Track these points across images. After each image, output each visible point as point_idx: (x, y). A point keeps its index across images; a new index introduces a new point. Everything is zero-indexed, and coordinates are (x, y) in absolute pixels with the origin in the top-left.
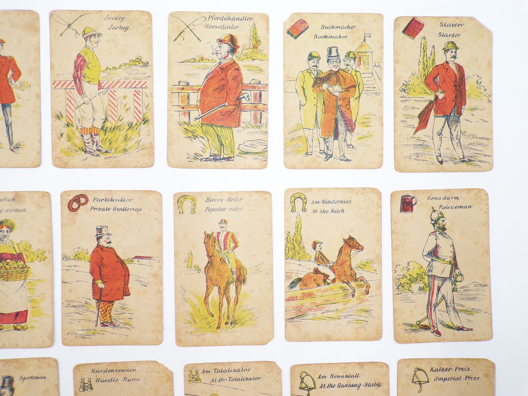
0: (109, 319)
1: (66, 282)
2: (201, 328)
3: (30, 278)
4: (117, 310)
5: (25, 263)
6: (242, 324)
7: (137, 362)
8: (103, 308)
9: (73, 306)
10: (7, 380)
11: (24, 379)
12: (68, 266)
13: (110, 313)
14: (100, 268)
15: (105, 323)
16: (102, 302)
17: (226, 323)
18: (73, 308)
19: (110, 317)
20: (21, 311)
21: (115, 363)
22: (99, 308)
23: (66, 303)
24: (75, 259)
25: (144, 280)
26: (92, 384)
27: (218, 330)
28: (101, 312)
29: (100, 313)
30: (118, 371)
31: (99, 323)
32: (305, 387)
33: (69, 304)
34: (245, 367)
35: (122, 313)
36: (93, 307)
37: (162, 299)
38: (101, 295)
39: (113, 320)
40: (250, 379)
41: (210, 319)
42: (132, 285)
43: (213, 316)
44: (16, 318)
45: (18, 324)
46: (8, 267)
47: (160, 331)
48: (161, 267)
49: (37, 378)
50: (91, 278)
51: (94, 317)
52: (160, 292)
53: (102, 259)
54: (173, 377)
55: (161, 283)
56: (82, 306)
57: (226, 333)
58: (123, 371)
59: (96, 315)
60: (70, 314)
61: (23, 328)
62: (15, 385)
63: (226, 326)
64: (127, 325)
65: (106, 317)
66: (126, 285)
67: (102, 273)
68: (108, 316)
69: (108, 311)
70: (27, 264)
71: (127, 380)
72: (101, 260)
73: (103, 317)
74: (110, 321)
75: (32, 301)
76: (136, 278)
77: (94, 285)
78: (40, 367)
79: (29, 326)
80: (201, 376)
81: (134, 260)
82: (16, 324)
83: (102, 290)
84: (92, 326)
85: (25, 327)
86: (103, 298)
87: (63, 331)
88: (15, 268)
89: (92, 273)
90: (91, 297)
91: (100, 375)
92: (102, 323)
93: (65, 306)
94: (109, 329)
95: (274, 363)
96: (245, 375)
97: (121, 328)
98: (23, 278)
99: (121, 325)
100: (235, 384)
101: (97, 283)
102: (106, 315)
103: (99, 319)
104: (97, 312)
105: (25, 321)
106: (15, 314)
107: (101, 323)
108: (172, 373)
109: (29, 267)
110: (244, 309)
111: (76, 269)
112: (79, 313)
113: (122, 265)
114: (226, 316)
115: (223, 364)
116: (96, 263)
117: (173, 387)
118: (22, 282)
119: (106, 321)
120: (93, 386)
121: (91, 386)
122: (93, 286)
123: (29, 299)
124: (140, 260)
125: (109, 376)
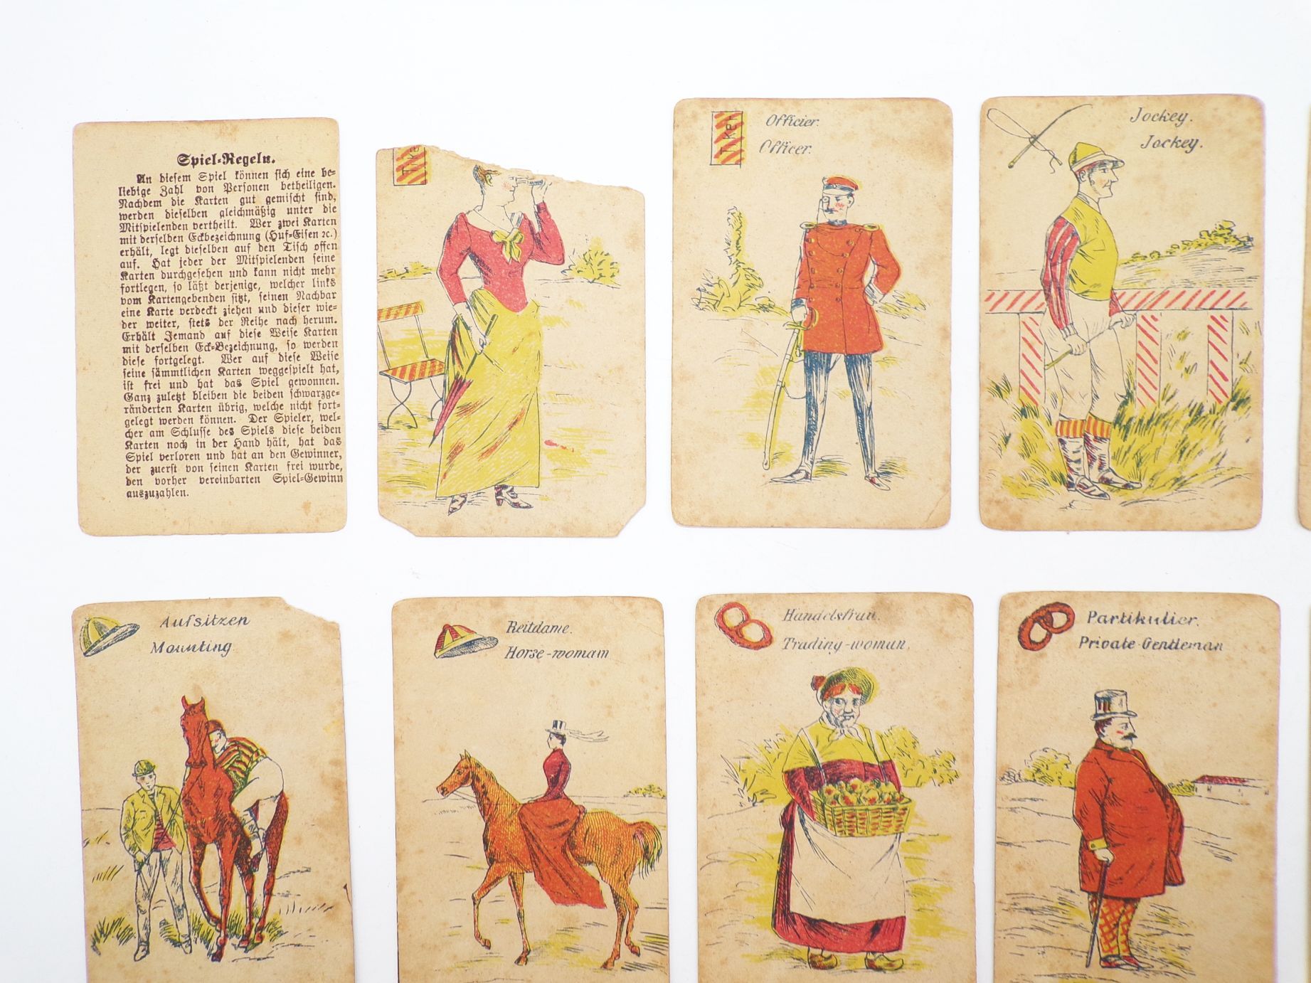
0: (1123, 947)
1: (1008, 844)
3: (911, 829)
4: (1146, 924)
5: (899, 788)
8: (1108, 918)
9: (1027, 909)
12: (1013, 799)
13: (1126, 932)
14: (1102, 806)
15: (1113, 959)
16: (1104, 901)
18: (1027, 915)
19: (1127, 941)
20: (888, 920)
22: (1096, 917)
23: (1008, 900)
24: (1035, 781)
25: (1224, 844)
28: (1101, 927)
29: (1098, 932)
33: (1015, 904)
35: (1159, 932)
36: (1082, 914)
37: (1272, 896)
38: (1103, 881)
39: (1133, 951)
42: (1191, 856)
44: (873, 936)
45: (877, 954)
46: (853, 798)
48: (1271, 809)
50: (1075, 833)
51: (1083, 940)
52: (1268, 878)
53: (1110, 781)
55: (1273, 851)
56: (1051, 908)
59: (1087, 936)
60: (1017, 932)
61: (891, 965)
64: (1174, 966)
65: (1115, 941)
66: (1172, 855)
67: (1109, 819)
68: (1122, 938)
69: (1122, 925)
70: (903, 790)
72: (1106, 783)
73: (1107, 942)
74: (1127, 954)
75: (917, 892)
76: (1202, 837)
77: (1086, 853)
79: (908, 962)
81: (1197, 785)
82: (873, 953)
83: (1106, 866)
84: (1077, 964)
85: (898, 964)
86: (1108, 891)
87: (996, 976)
88: (872, 801)
89: (1080, 818)
90: (1076, 886)
92: (1104, 960)
93: (1006, 907)
97: (1156, 973)
98: (892, 829)
99: (1157, 966)
101: (1093, 846)
102: (1115, 937)
103: (1095, 948)
104: (1090, 927)
105: (899, 948)
106: (871, 926)
107: (1101, 959)
109: (910, 800)
111: (1037, 806)
112: (1041, 929)
113: (1163, 799)
116: (1093, 792)
118: (890, 839)
119: (1115, 952)
122: (1081, 854)
123: (907, 887)
124: (1215, 787)
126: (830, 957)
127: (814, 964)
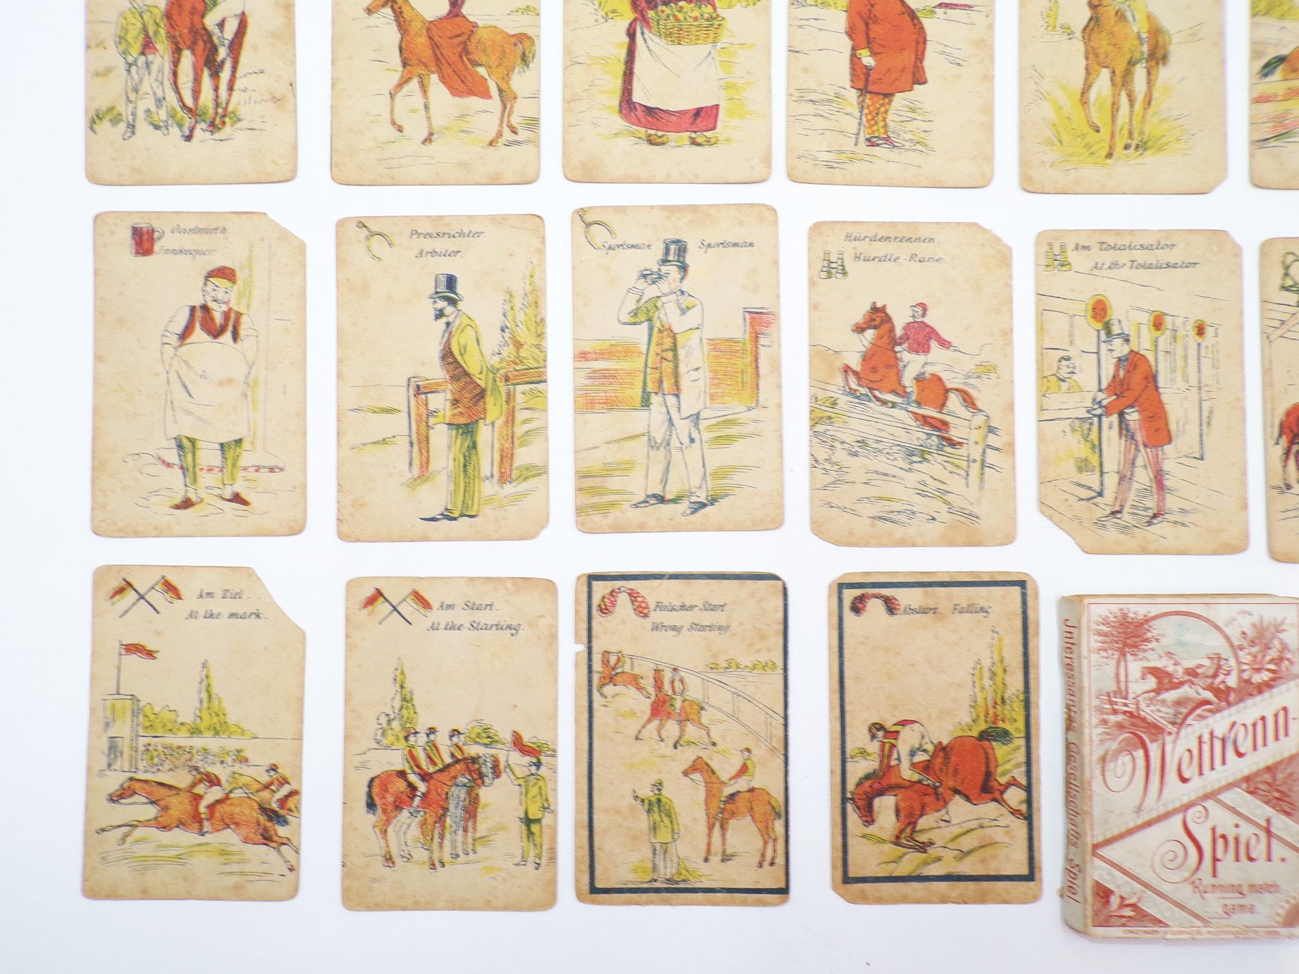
0: (882, 130)
1: (797, 52)
2: (1071, 155)
3: (724, 39)
4: (899, 113)
5: (715, 9)
6: (1160, 150)
7: (938, 223)
8: (871, 108)
9: (811, 101)
10: (673, 247)
11: (709, 246)
12: (801, 19)
13: (884, 119)
14: (867, 24)
15: (874, 140)
16: (868, 96)
17: (1127, 147)
18: (811, 105)
19: (885, 126)
20: (706, 107)
21: (893, 224)
22: (862, 107)
23: (797, 94)
24: (816, 6)
25: (956, 53)
26: (846, 264)
27: (1109, 161)
28: (866, 115)
29: (864, 119)
30: (898, 240)
31: (862, 139)
32: (1291, 286)
33: (802, 97)
34: (1164, 241)
35: (909, 119)
36: (851, 104)
37: (991, 91)
38: (867, 81)
39: (890, 134)
40: (1175, 266)
41: (1092, 136)
42: (931, 62)
43: (1098, 131)
44: (695, 120)
45: (698, 133)
46: (680, 16)
47: (990, 159)
48: (991, 27)
49: (736, 245)
50: (847, 44)
51: (851, 125)
52: (989, 78)
53: (872, 6)
54: (1011, 256)
55: (992, 58)
56: (829, 101)
57: (1126, 167)
58: (909, 240)
60: (804, 117)
61: (708, 141)
62: (689, 259)
63: (1125, 152)
64: (920, 144)
65: (876, 126)
66: (918, 62)
67: (872, 35)
68: (881, 124)
69: (881, 113)
70: (719, 11)
71: (917, 259)
72: (869, 7)
73: (871, 127)
74: (885, 136)
75: (729, 87)
76: (940, 48)
77: (855, 59)
78: (741, 223)
79: (721, 138)
80: (1072, 256)
81: (937, 10)
82: (695, 132)
83: (871, 70)
84: (848, 144)
85: (713, 140)
86: (871, 88)
87: (789, 150)
88: (696, 19)
89: (851, 33)
90: (847, 84)
91: (862, 247)
92: (868, 140)
93: (795, 99)
94: (882, 151)
95: (1225, 233)
96: (1163, 256)
97: (907, 150)
98: (710, 40)
100: (1143, 276)
101: (860, 54)
102: (876, 123)
103: (862, 131)
104: (858, 115)
105: (714, 128)
106: (694, 112)
107: (866, 139)
108: (1010, 249)
109: (724, 19)
110: (1163, 116)
111: (819, 24)
112: (822, 116)
113: (912, 20)
114: (1125, 131)
115: (1118, 232)
116: (859, 14)
117: (1011, 277)
118: (708, 47)
119: (876, 134)
120: (847, 269)
121: (843, 269)
122: (851, 60)
123: (721, 83)
124: (950, 12)
125: (881, 249)
126: (662, 136)
127: (651, 142)
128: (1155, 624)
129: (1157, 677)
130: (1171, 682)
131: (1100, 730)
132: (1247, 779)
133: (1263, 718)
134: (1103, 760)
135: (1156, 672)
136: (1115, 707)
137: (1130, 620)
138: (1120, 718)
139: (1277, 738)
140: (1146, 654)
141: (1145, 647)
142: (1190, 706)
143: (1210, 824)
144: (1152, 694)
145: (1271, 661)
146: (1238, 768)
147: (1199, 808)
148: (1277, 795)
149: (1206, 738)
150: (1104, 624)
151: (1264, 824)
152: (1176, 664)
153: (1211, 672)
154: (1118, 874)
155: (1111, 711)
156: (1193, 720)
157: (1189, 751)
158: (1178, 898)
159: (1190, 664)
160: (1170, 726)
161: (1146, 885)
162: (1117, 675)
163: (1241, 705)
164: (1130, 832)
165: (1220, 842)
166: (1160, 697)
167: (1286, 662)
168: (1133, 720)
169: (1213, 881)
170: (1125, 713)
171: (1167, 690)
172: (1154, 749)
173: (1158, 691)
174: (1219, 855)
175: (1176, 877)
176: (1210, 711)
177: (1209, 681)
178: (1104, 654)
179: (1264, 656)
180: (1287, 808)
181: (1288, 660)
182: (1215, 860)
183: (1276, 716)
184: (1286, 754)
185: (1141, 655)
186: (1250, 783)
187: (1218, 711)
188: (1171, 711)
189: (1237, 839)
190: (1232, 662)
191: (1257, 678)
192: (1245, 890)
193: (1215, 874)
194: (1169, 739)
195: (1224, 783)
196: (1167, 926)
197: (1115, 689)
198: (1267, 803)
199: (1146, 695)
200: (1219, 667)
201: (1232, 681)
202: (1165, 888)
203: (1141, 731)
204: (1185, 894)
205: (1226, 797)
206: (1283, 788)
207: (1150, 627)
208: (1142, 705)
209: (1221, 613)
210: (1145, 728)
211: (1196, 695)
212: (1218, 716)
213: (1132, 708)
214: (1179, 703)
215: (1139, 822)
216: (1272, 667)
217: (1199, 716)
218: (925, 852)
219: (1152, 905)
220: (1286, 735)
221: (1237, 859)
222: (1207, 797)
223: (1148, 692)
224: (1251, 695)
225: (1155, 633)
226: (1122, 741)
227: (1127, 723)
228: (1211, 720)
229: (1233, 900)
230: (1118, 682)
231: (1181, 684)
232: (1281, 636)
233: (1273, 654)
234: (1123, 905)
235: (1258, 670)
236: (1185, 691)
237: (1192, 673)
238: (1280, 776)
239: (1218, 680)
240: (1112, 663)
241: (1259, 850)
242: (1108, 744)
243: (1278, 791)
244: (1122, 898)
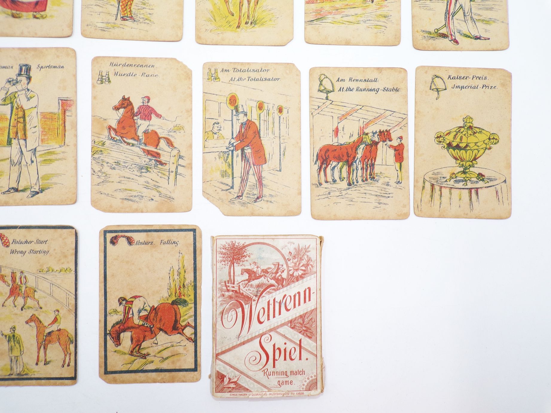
0: (129, 13)
2: (221, 26)
4: (137, 5)
6: (262, 24)
7: (156, 58)
8: (124, 3)
10: (24, 68)
11: (42, 67)
13: (130, 8)
15: (125, 17)
17: (246, 23)
19: (130, 11)
21: (134, 58)
22: (119, 2)
26: (110, 77)
27: (238, 29)
28: (121, 6)
30: (136, 66)
31: (119, 17)
32: (323, 90)
34: (264, 68)
35: (142, 8)
36: (114, 0)
39: (133, 15)
40: (269, 80)
41: (230, 18)
43: (233, 15)
44: (36, 6)
45: (37, 13)
47: (181, 27)
49: (55, 67)
51: (114, 10)
54: (191, 74)
57: (246, 33)
58: (142, 66)
59: (116, 9)
60: (90, 6)
61: (42, 17)
62: (32, 74)
63: (246, 25)
64: (147, 20)
65: (126, 11)
68: (128, 10)
69: (129, 5)
71: (145, 75)
73: (123, 11)
74: (130, 16)
78: (58, 57)
79: (48, 15)
80: (220, 75)
82: (36, 12)
84: (112, 19)
85: (45, 16)
87: (82, 22)
91: (118, 69)
92: (122, 18)
94: (129, 23)
95: (293, 65)
96: (264, 75)
97: (140, 23)
99: (141, 20)
100: (254, 84)
102: (126, 9)
104: (117, 6)
105: (45, 10)
106: (35, 3)
107: (121, 17)
108: (191, 71)
110: (264, 9)
112: (99, 6)
114: (246, 16)
115: (242, 64)
117: (191, 84)
119: (126, 15)
120: (110, 79)
121: (109, 79)
125: (127, 70)
126: (19, 14)
127: (14, 16)
128: (249, 248)
129: (249, 274)
130: (255, 276)
131: (221, 299)
132: (291, 322)
133: (299, 293)
134: (222, 313)
135: (248, 271)
136: (228, 288)
137: (236, 246)
138: (231, 293)
139: (305, 302)
140: (244, 263)
141: (243, 260)
142: (264, 288)
143: (272, 343)
144: (246, 282)
145: (303, 266)
146: (286, 316)
147: (267, 335)
148: (304, 329)
149: (272, 302)
150: (223, 249)
151: (298, 342)
152: (257, 268)
153: (274, 271)
154: (228, 367)
155: (226, 290)
156: (265, 294)
157: (264, 308)
158: (256, 378)
159: (265, 267)
160: (254, 297)
161: (242, 373)
162: (230, 273)
163: (289, 286)
164: (234, 348)
165: (277, 352)
166: (250, 283)
167: (310, 266)
168: (236, 294)
169: (273, 370)
170: (233, 291)
171: (254, 280)
172: (247, 308)
173: (249, 280)
174: (277, 357)
175: (256, 368)
176: (274, 289)
177: (274, 275)
178: (224, 263)
179: (299, 264)
180: (309, 335)
181: (311, 265)
182: (274, 360)
183: (305, 291)
184: (309, 309)
185: (241, 263)
186: (292, 324)
187: (278, 289)
188: (255, 290)
189: (285, 350)
190: (285, 266)
191: (296, 274)
192: (289, 374)
193: (274, 366)
194: (254, 303)
195: (279, 324)
196: (250, 391)
197: (228, 279)
198: (300, 332)
199: (243, 282)
200: (278, 269)
201: (284, 275)
202: (250, 374)
203: (240, 300)
204: (260, 376)
205: (281, 330)
206: (308, 326)
207: (245, 250)
208: (241, 287)
209: (279, 243)
210: (243, 298)
211: (267, 282)
212: (278, 292)
213: (236, 289)
214: (258, 286)
215: (239, 343)
216: (304, 268)
217: (268, 292)
218: (146, 358)
219: (244, 382)
220: (310, 300)
221: (285, 359)
222: (271, 330)
223: (244, 281)
224: (293, 282)
225: (248, 253)
226: (231, 304)
227: (234, 296)
228: (274, 294)
229: (283, 378)
230: (230, 276)
231: (260, 277)
232: (308, 254)
233: (304, 262)
234: (229, 382)
235: (297, 270)
236: (262, 280)
237: (265, 271)
238: (306, 320)
239: (278, 274)
240: (227, 267)
241: (296, 355)
242: (225, 305)
243: (305, 327)
244: (230, 379)
